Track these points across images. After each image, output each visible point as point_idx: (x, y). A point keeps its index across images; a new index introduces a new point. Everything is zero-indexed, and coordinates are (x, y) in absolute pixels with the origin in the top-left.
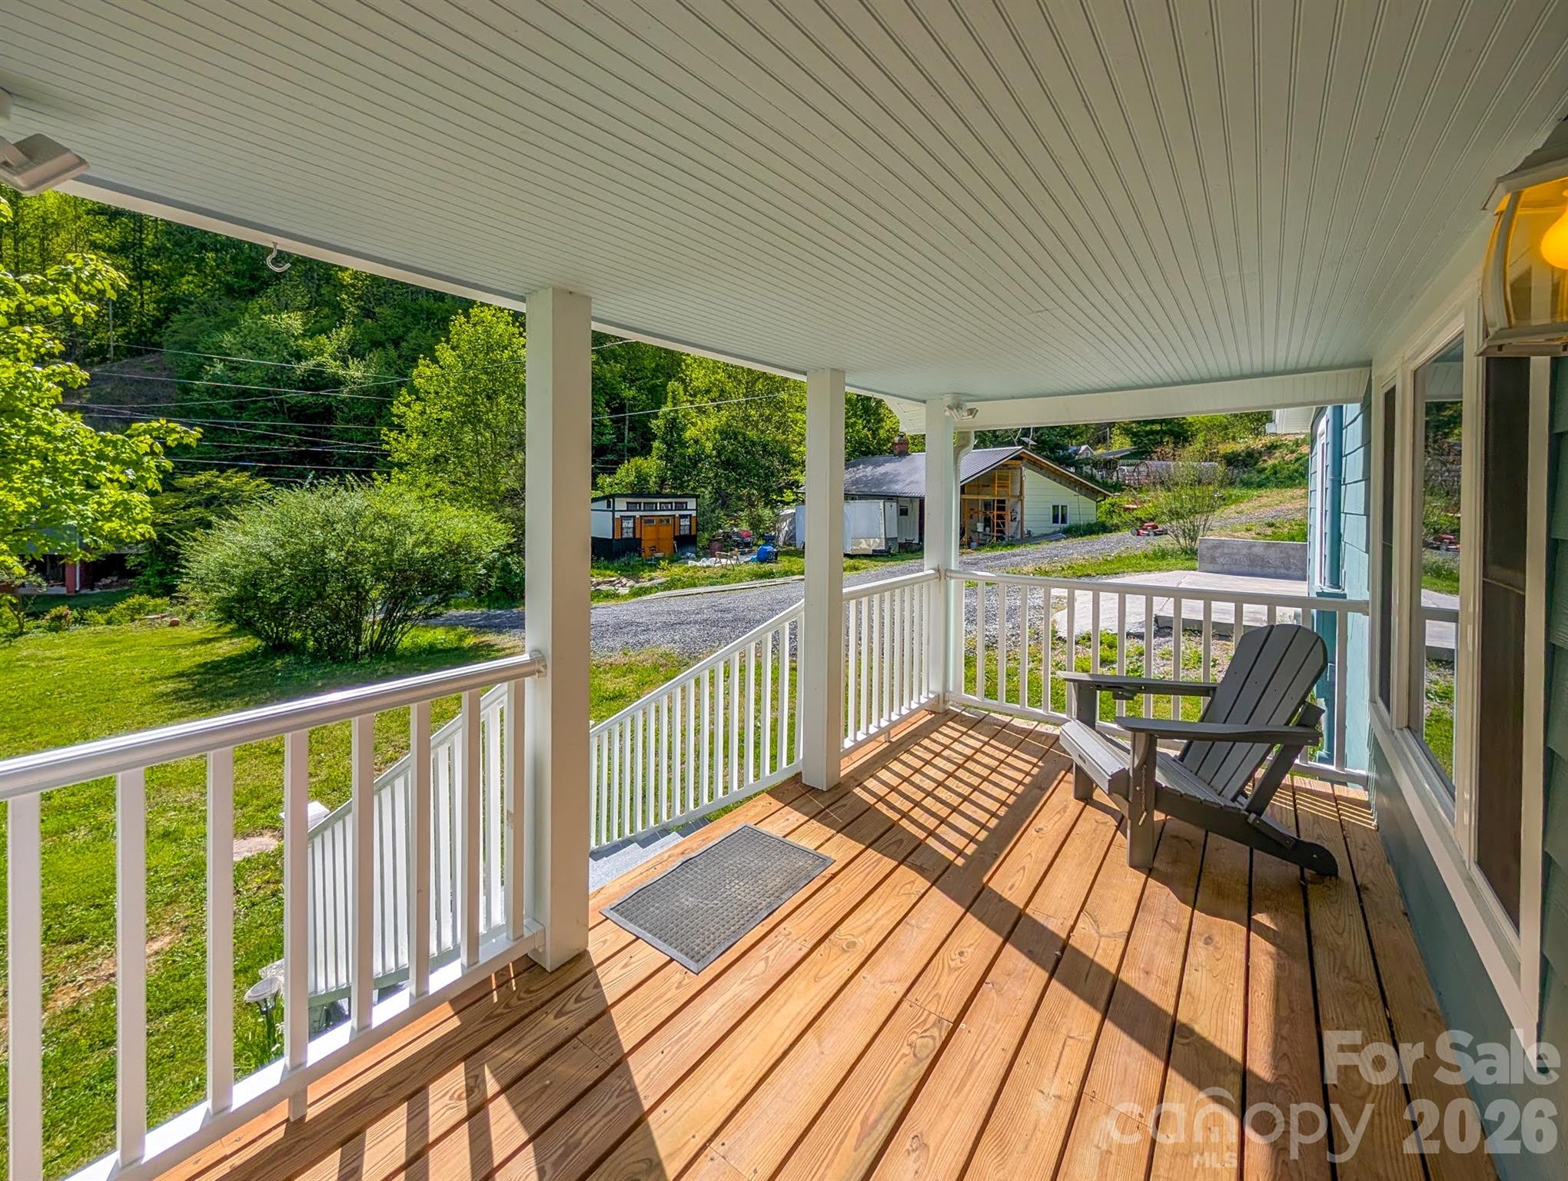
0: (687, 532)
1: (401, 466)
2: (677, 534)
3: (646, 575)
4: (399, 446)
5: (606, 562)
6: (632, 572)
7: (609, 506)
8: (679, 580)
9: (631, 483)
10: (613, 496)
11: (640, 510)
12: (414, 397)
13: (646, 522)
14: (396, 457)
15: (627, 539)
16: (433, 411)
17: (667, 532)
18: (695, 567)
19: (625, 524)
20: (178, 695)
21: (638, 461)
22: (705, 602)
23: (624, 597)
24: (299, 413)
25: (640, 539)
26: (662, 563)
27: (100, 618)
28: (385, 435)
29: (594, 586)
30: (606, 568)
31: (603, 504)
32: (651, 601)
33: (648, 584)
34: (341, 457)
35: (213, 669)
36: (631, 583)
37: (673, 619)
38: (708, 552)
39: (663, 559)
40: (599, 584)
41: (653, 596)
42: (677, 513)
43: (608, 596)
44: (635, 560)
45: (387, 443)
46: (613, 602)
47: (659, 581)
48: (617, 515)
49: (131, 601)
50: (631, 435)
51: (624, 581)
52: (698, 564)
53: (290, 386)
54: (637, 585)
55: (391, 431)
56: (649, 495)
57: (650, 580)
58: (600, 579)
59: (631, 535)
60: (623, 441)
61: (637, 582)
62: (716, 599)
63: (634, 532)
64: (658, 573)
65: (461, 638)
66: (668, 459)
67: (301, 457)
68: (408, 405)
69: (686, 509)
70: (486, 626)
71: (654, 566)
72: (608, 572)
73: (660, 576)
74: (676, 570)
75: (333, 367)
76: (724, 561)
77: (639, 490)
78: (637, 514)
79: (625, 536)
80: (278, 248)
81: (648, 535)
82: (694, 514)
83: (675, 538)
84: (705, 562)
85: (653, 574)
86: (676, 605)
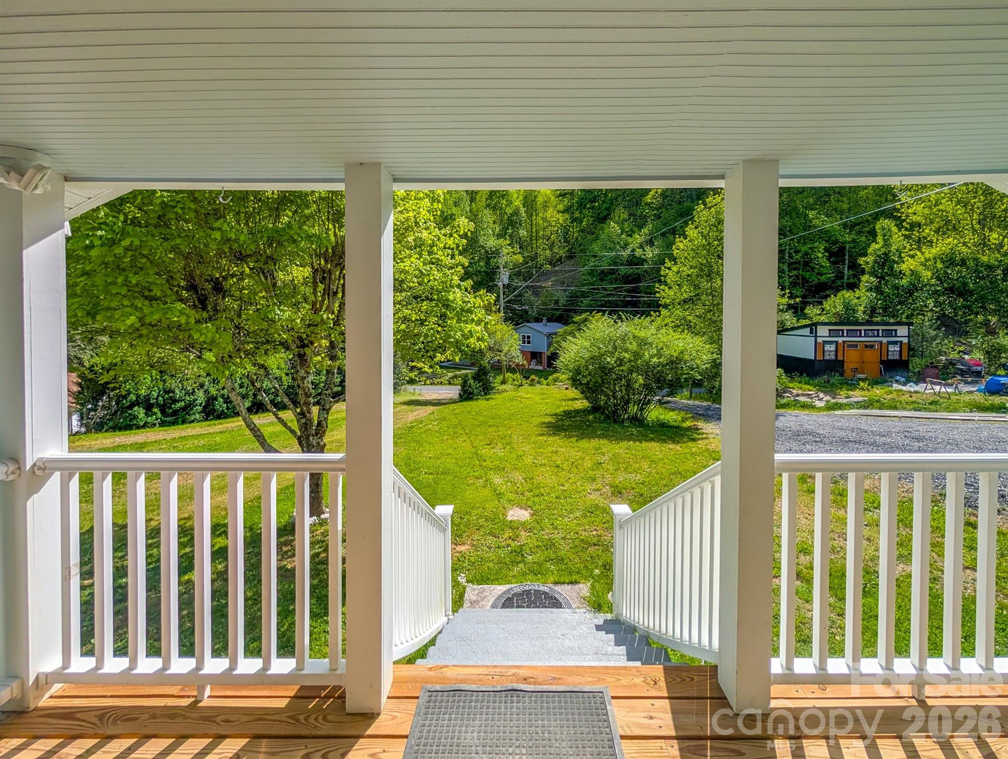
0: (897, 357)
1: (666, 306)
2: (884, 358)
3: (843, 393)
4: (665, 294)
5: (807, 379)
6: (829, 388)
7: (811, 333)
8: (878, 401)
9: (837, 314)
10: (816, 324)
11: (843, 336)
12: (673, 263)
13: (849, 346)
14: (662, 302)
15: (828, 360)
16: (686, 271)
17: (872, 357)
18: (901, 391)
19: (827, 347)
20: (549, 425)
21: (847, 294)
22: (899, 425)
23: (820, 409)
24: (627, 279)
25: (843, 361)
26: (862, 384)
27: (545, 382)
28: (658, 288)
29: (794, 396)
30: (806, 383)
31: (807, 331)
32: (842, 416)
33: (845, 401)
34: (645, 302)
35: (568, 414)
36: (828, 398)
37: (853, 436)
38: (920, 378)
39: (863, 380)
40: (798, 395)
41: (846, 412)
42: (885, 340)
43: (804, 406)
44: (836, 379)
45: (659, 292)
46: (807, 412)
47: (856, 399)
48: (820, 340)
49: (554, 375)
50: (851, 272)
51: (821, 395)
52: (904, 388)
53: (621, 265)
54: (833, 401)
55: (660, 285)
56: (857, 323)
57: (847, 398)
58: (800, 392)
59: (833, 357)
60: (842, 278)
61: (833, 398)
62: (914, 425)
63: (836, 355)
64: (857, 392)
65: (683, 421)
66: (878, 289)
67: (626, 304)
68: (669, 269)
69: (896, 336)
70: (703, 415)
71: (852, 385)
72: (808, 387)
73: (858, 396)
74: (878, 392)
75: (639, 252)
76: (937, 388)
77: (846, 319)
78: (840, 340)
79: (827, 358)
80: (225, 189)
81: (851, 358)
82: (905, 340)
83: (882, 362)
84: (911, 387)
85: (851, 393)
86: (864, 424)
